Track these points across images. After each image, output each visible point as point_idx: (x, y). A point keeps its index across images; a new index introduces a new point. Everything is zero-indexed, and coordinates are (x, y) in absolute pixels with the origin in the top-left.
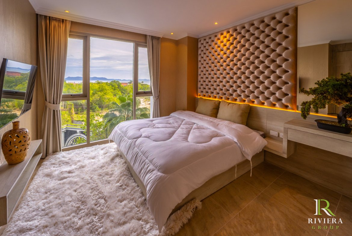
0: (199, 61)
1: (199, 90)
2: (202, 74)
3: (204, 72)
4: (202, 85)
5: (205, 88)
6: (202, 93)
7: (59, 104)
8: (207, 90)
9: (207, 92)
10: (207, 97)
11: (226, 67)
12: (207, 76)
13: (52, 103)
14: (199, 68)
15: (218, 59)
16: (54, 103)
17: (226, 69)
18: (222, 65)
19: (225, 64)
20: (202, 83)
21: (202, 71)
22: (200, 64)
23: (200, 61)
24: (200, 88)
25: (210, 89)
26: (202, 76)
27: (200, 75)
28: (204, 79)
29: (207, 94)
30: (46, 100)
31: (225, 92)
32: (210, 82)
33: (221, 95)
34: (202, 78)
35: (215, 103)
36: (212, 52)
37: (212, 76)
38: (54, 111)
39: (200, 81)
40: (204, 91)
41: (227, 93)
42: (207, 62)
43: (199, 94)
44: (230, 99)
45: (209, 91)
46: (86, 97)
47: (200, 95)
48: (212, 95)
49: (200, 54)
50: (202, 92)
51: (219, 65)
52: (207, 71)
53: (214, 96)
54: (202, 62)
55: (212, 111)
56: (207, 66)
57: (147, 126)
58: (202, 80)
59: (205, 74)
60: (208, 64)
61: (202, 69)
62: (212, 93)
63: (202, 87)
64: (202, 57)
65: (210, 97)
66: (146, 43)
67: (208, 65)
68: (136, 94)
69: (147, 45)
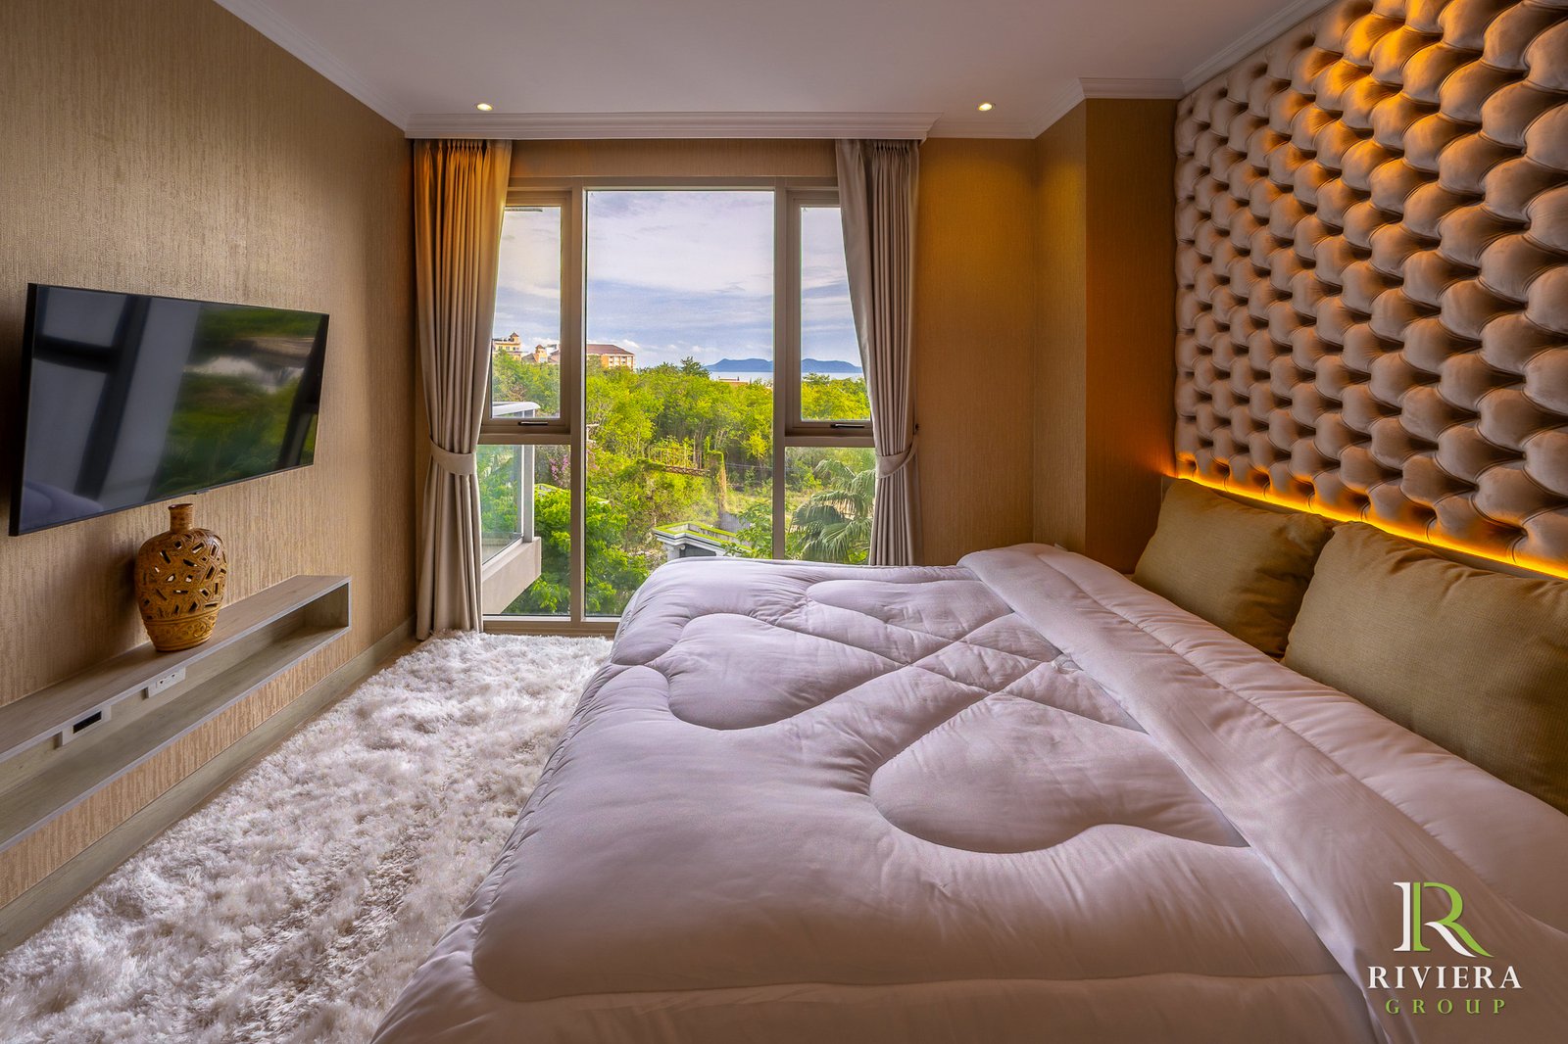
0: (1181, 245)
1: (1186, 434)
2: (1205, 324)
3: (1219, 315)
4: (1205, 397)
5: (1225, 422)
6: (1204, 453)
7: (470, 452)
8: (1239, 432)
9: (1243, 449)
10: (1241, 482)
11: (1400, 262)
12: (1238, 335)
13: (448, 447)
14: (1182, 290)
15: (1322, 207)
16: (452, 450)
17: (1397, 273)
18: (1365, 245)
19: (1385, 237)
20: (1202, 382)
21: (1207, 308)
22: (1187, 263)
23: (1192, 242)
24: (1192, 419)
25: (1261, 426)
26: (1202, 338)
27: (1192, 332)
28: (1220, 359)
29: (1237, 462)
30: (432, 437)
31: (1392, 455)
32: (1262, 376)
33: (1354, 479)
34: (1206, 351)
35: (1281, 531)
36: (1273, 169)
37: (1276, 332)
38: (453, 476)
39: (1191, 375)
40: (1220, 436)
41: (1405, 466)
42: (1237, 239)
43: (1185, 456)
44: (1439, 524)
45: (1256, 441)
46: (568, 432)
47: (1192, 465)
48: (1276, 470)
49: (1192, 199)
50: (1207, 443)
51: (1337, 255)
52: (1243, 301)
53: (1293, 478)
54: (1204, 246)
55: (1246, 590)
56: (1240, 270)
57: (749, 604)
58: (1203, 366)
59: (1225, 328)
60: (1245, 252)
61: (1202, 294)
62: (1283, 456)
63: (1203, 412)
64: (1206, 216)
65: (1262, 481)
66: (834, 182)
67: (1247, 260)
68: (788, 433)
69: (837, 193)
